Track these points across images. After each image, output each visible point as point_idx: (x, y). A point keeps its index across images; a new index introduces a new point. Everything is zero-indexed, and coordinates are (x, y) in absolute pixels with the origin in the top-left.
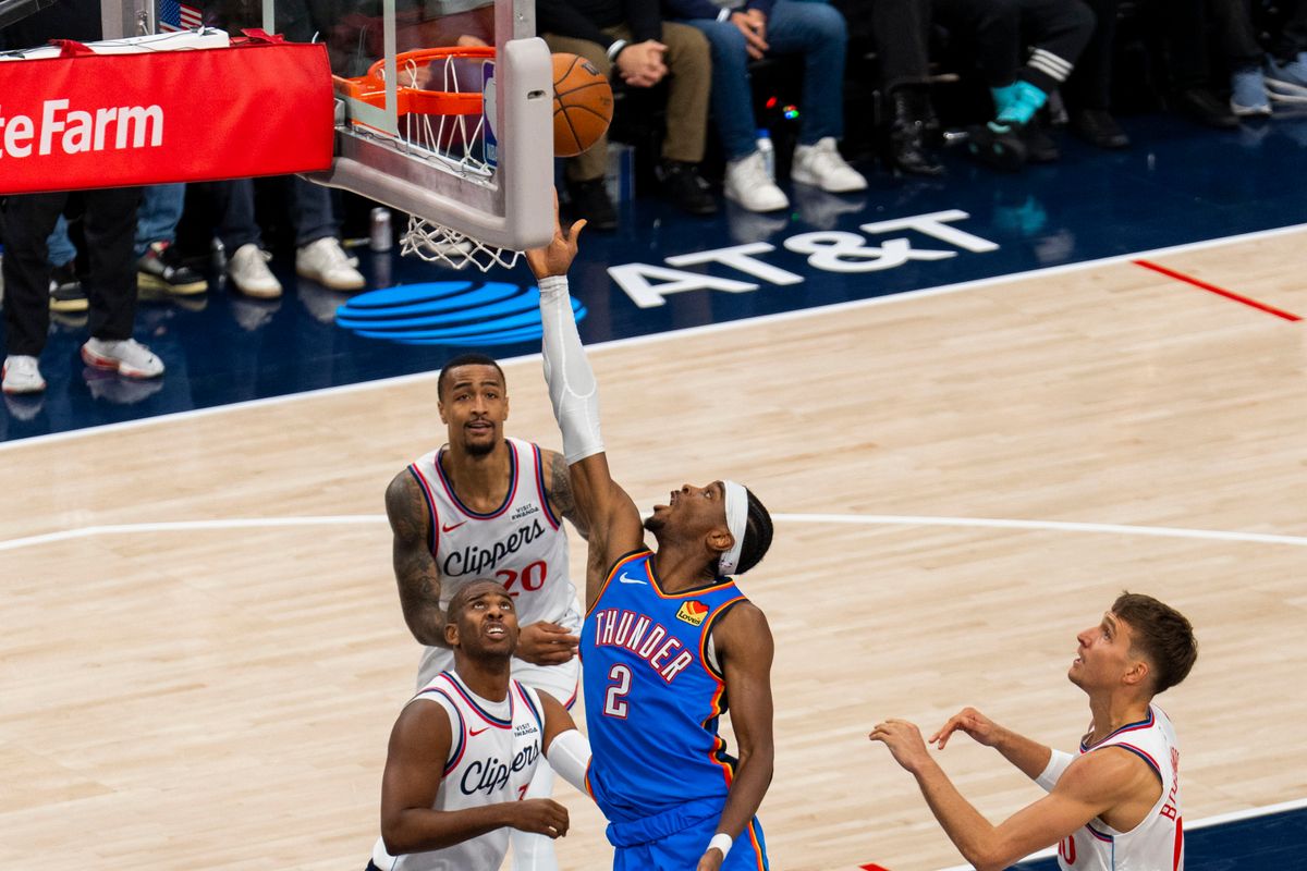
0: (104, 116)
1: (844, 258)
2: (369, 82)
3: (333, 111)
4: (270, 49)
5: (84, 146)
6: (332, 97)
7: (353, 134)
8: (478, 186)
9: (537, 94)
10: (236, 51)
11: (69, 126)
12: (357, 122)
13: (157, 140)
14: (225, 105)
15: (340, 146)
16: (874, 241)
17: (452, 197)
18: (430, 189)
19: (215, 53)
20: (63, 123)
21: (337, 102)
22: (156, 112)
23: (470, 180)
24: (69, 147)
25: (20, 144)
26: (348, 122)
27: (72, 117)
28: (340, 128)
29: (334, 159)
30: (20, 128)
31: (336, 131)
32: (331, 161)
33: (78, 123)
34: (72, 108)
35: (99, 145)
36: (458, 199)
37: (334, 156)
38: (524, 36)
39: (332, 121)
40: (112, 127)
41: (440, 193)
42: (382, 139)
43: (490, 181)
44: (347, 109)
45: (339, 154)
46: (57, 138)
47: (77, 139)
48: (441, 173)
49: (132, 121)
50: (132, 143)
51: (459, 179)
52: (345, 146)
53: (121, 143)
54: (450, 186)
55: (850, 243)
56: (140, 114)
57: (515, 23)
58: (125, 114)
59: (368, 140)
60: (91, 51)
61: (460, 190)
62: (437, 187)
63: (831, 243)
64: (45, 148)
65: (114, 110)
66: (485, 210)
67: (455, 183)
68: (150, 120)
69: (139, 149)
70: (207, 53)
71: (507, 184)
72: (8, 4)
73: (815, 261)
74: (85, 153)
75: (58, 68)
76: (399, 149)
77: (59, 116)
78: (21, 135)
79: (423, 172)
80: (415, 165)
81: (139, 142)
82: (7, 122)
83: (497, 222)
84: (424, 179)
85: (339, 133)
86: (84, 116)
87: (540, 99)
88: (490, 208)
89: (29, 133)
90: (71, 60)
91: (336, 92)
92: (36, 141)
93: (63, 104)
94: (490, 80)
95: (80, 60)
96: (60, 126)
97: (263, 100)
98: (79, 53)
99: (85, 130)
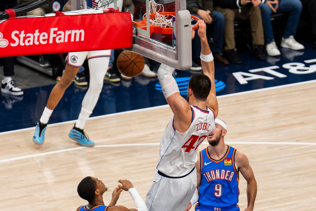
0: (68, 32)
1: (299, 70)
2: (143, 23)
3: (132, 32)
4: (115, 13)
5: (62, 41)
6: (132, 27)
7: (138, 37)
8: (171, 52)
9: (187, 26)
10: (105, 14)
11: (57, 35)
12: (139, 34)
13: (83, 39)
14: (102, 29)
15: (134, 41)
16: (308, 65)
17: (164, 55)
18: (158, 53)
19: (99, 15)
20: (56, 34)
21: (134, 29)
22: (82, 31)
23: (169, 50)
24: (58, 41)
25: (44, 40)
26: (137, 34)
27: (58, 33)
28: (134, 36)
29: (133, 44)
30: (44, 36)
31: (133, 37)
32: (132, 45)
33: (60, 34)
34: (59, 30)
35: (66, 41)
36: (166, 55)
37: (133, 43)
38: (183, 10)
39: (132, 34)
40: (70, 36)
41: (161, 54)
42: (146, 39)
43: (174, 50)
44: (136, 30)
45: (134, 43)
46: (54, 39)
47: (60, 39)
48: (161, 48)
49: (75, 34)
50: (76, 40)
51: (166, 50)
52: (136, 41)
53: (72, 40)
54: (164, 52)
55: (301, 66)
56: (78, 32)
57: (181, 6)
58: (73, 32)
59: (142, 39)
60: (64, 14)
61: (166, 53)
62: (160, 52)
63: (295, 66)
64: (51, 42)
65: (70, 31)
66: (173, 59)
67: (165, 51)
68: (81, 34)
69: (77, 42)
70: (97, 15)
71: (178, 51)
72: (40, 1)
73: (290, 71)
74: (62, 43)
75: (55, 19)
76: (150, 42)
77: (55, 32)
78: (44, 38)
79: (156, 48)
80: (154, 46)
81: (77, 40)
82: (40, 34)
83: (176, 62)
84: (157, 50)
85: (134, 37)
86: (62, 32)
87: (188, 27)
88: (174, 58)
89: (46, 37)
90: (58, 17)
91: (133, 26)
92: (48, 40)
93: (56, 29)
94: (174, 22)
95: (60, 17)
96: (55, 35)
97: (112, 28)
98: (60, 15)
99: (62, 36)
